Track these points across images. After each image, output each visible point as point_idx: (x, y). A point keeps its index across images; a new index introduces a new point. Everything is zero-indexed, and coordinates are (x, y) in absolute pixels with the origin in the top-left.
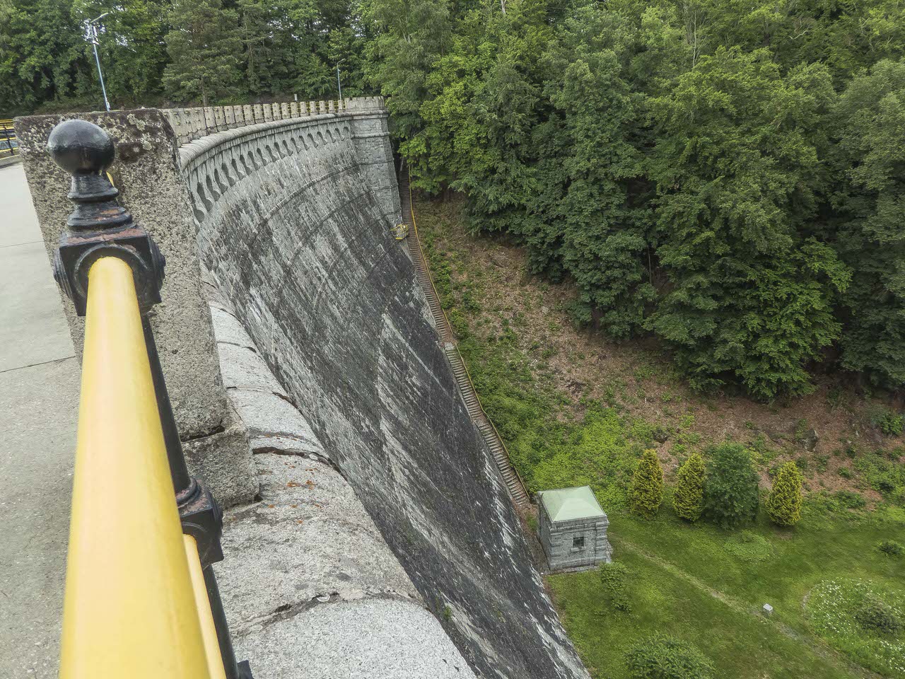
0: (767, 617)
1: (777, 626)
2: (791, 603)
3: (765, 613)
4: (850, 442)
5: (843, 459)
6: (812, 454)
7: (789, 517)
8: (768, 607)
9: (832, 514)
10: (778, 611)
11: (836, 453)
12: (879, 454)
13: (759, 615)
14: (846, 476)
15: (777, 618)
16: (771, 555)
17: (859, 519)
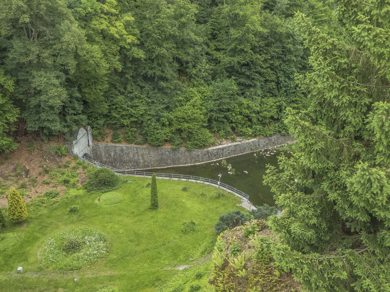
0: (21, 274)
1: (27, 275)
2: (32, 259)
3: (19, 272)
4: (45, 166)
5: (44, 176)
6: (28, 179)
7: (21, 217)
8: (20, 268)
9: (45, 205)
10: (26, 267)
11: (40, 174)
12: (60, 167)
13: (16, 275)
14: (48, 184)
15: (25, 271)
16: (17, 241)
17: (57, 202)
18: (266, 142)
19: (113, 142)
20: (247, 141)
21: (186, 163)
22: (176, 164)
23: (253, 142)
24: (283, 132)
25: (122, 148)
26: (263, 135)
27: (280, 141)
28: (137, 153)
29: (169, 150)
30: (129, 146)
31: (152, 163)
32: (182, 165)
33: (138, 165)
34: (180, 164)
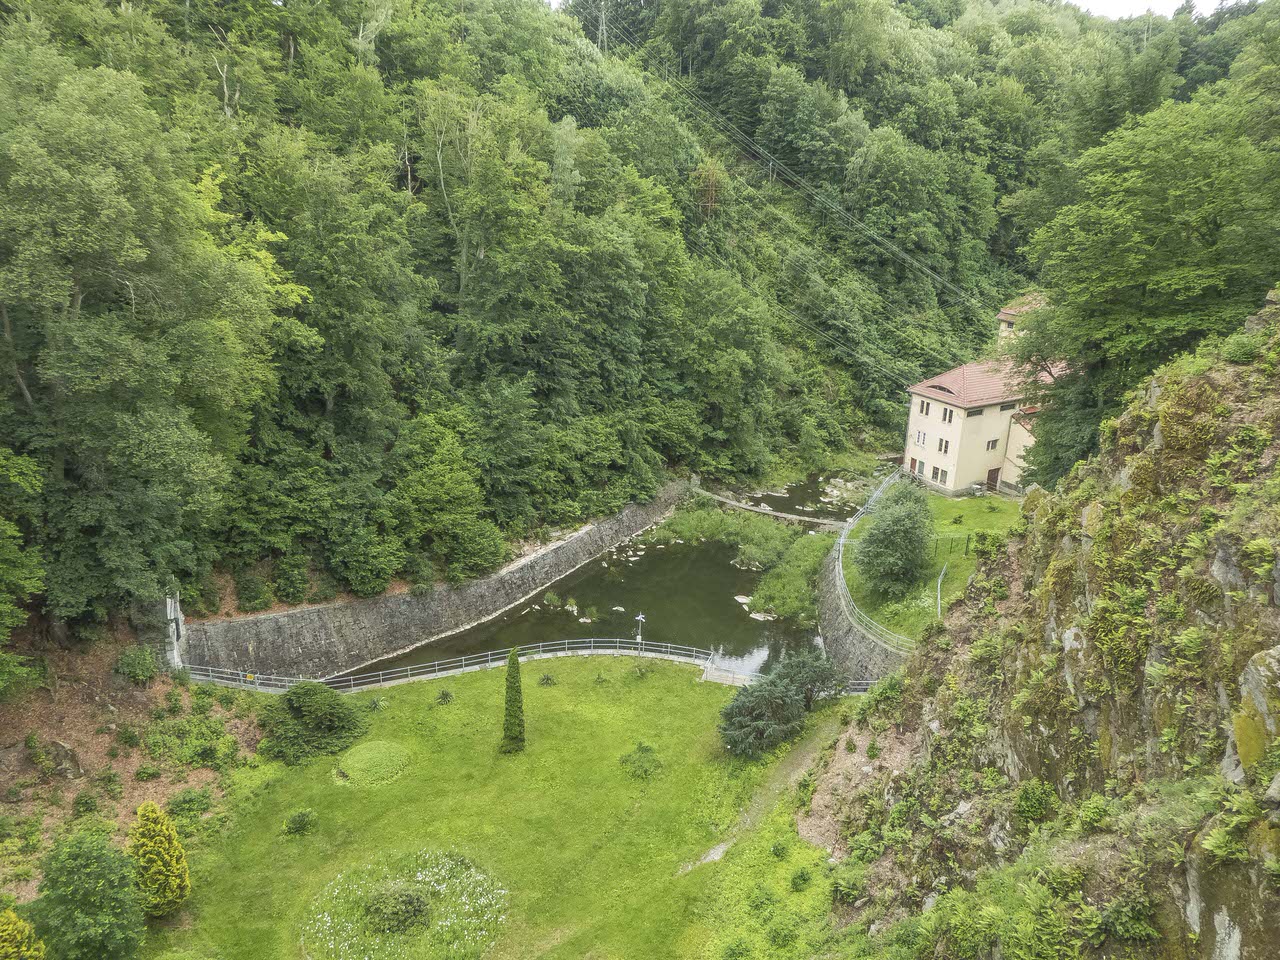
4: (114, 726)
5: (127, 756)
6: (85, 779)
11: (112, 754)
12: (160, 717)
14: (153, 776)
17: (226, 819)
18: (614, 528)
19: (246, 612)
20: (575, 534)
21: (457, 625)
22: (432, 634)
23: (587, 533)
24: (643, 496)
25: (277, 622)
26: (603, 512)
27: (639, 520)
28: (324, 626)
29: (408, 599)
30: (297, 610)
31: (370, 645)
32: (449, 633)
33: (332, 662)
34: (442, 632)
